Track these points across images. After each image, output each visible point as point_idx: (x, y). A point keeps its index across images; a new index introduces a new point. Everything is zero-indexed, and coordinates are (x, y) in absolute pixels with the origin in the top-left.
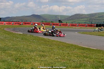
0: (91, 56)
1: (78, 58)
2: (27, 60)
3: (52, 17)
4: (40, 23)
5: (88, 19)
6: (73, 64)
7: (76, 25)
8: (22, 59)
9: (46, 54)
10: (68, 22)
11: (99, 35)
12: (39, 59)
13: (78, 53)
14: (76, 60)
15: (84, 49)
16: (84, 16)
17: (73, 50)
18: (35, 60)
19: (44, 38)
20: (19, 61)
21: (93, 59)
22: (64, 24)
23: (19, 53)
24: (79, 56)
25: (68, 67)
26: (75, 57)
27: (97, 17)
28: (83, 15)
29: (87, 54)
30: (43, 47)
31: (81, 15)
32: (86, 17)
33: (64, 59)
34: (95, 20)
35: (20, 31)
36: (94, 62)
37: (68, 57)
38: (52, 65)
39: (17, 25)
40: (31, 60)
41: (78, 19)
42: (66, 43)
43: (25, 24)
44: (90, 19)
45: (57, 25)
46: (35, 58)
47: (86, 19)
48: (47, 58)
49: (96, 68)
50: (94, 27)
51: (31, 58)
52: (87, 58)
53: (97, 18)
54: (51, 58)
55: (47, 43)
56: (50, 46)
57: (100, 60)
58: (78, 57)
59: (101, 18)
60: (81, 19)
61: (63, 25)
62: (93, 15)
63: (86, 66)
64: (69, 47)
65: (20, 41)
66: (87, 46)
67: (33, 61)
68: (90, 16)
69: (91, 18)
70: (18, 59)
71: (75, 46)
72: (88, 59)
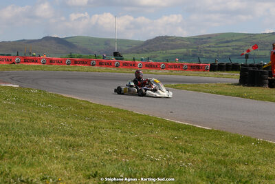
0: (197, 147)
1: (162, 153)
2: (30, 156)
3: (98, 45)
4: (65, 60)
5: (191, 50)
6: (149, 166)
7: (160, 64)
8: (17, 154)
9: (81, 140)
10: (137, 56)
11: (217, 93)
12: (62, 154)
13: (164, 139)
14: (159, 156)
15: (178, 128)
16: (179, 42)
17: (151, 131)
18: (51, 157)
19: (74, 99)
20: (11, 158)
21: (201, 153)
22: (127, 63)
23: (10, 138)
24: (166, 147)
25: (137, 175)
26: (156, 148)
27: (213, 44)
28: (176, 39)
29: (186, 142)
30: (74, 123)
31: (172, 40)
32: (184, 46)
33: (126, 154)
34: (206, 52)
35: (12, 80)
36: (204, 162)
37: (136, 148)
38: (97, 169)
39: (4, 64)
40: (41, 157)
41: (163, 50)
42: (131, 113)
43: (26, 61)
44: (195, 51)
45: (109, 64)
46: (52, 152)
47: (184, 50)
48: (82, 152)
49: (208, 177)
50: (204, 71)
51: (41, 152)
52: (186, 151)
53: (212, 49)
54: (94, 151)
55: (83, 111)
56: (91, 119)
57: (220, 158)
58: (162, 148)
59: (222, 49)
60: (170, 51)
61: (126, 65)
62: (202, 39)
63: (185, 172)
64: (140, 122)
65: (11, 107)
66: (186, 121)
67: (45, 158)
68: (195, 43)
69: (197, 48)
70: (6, 152)
71: (156, 120)
72: (188, 155)
